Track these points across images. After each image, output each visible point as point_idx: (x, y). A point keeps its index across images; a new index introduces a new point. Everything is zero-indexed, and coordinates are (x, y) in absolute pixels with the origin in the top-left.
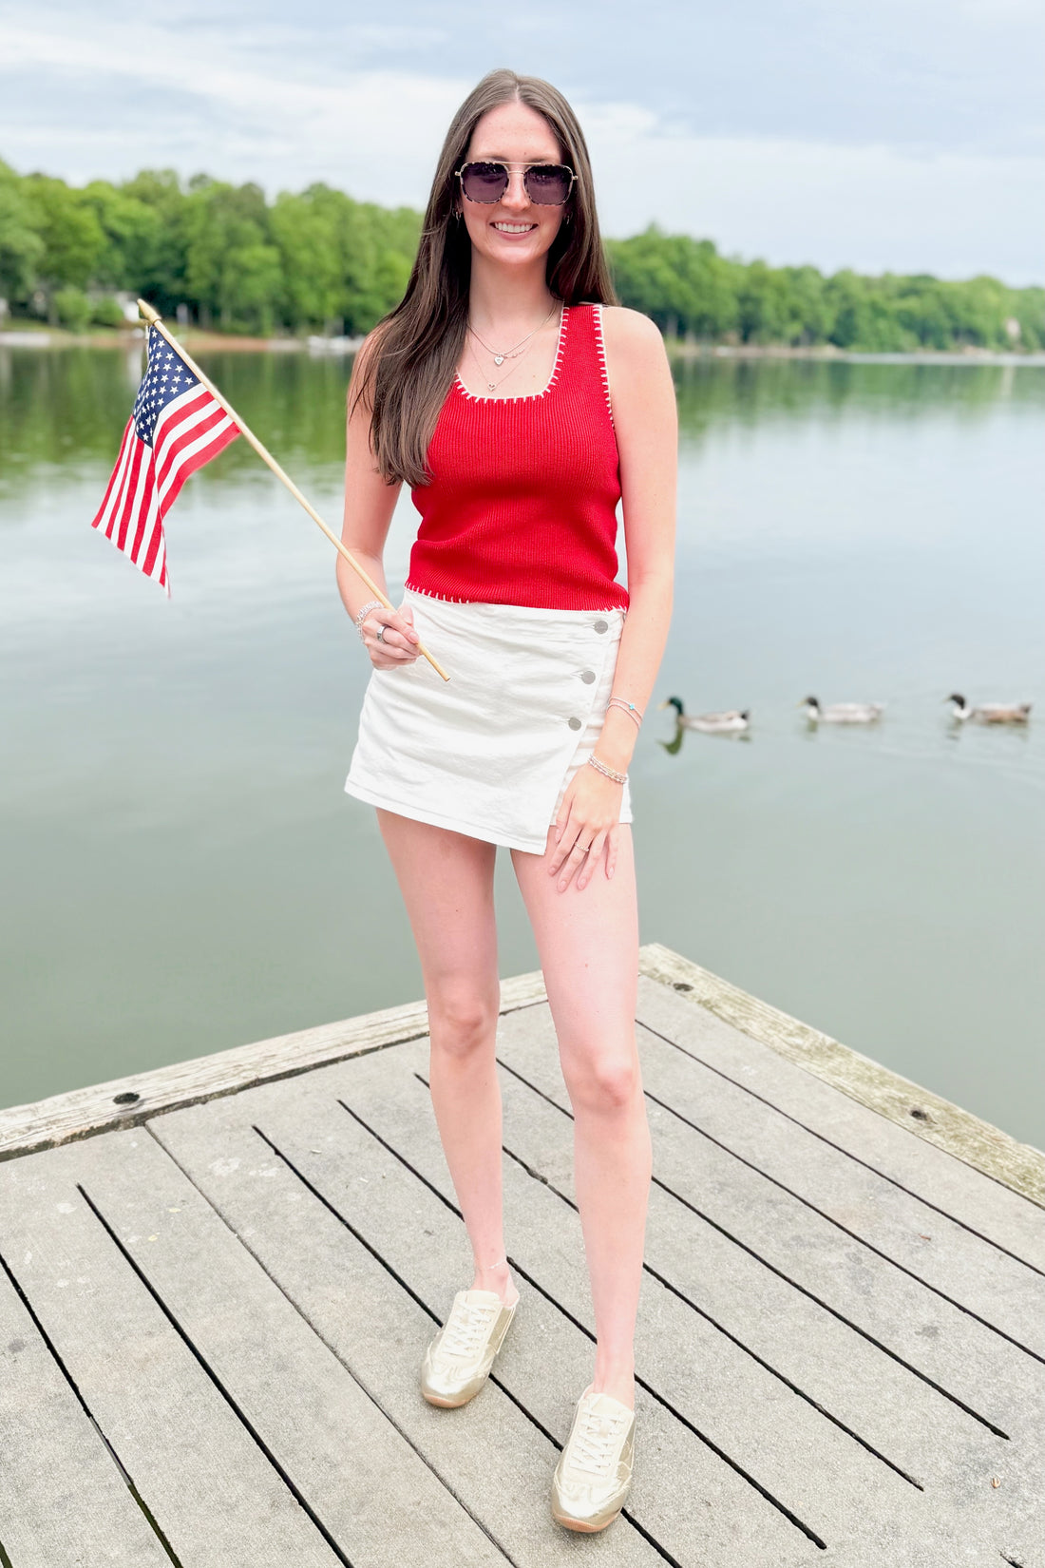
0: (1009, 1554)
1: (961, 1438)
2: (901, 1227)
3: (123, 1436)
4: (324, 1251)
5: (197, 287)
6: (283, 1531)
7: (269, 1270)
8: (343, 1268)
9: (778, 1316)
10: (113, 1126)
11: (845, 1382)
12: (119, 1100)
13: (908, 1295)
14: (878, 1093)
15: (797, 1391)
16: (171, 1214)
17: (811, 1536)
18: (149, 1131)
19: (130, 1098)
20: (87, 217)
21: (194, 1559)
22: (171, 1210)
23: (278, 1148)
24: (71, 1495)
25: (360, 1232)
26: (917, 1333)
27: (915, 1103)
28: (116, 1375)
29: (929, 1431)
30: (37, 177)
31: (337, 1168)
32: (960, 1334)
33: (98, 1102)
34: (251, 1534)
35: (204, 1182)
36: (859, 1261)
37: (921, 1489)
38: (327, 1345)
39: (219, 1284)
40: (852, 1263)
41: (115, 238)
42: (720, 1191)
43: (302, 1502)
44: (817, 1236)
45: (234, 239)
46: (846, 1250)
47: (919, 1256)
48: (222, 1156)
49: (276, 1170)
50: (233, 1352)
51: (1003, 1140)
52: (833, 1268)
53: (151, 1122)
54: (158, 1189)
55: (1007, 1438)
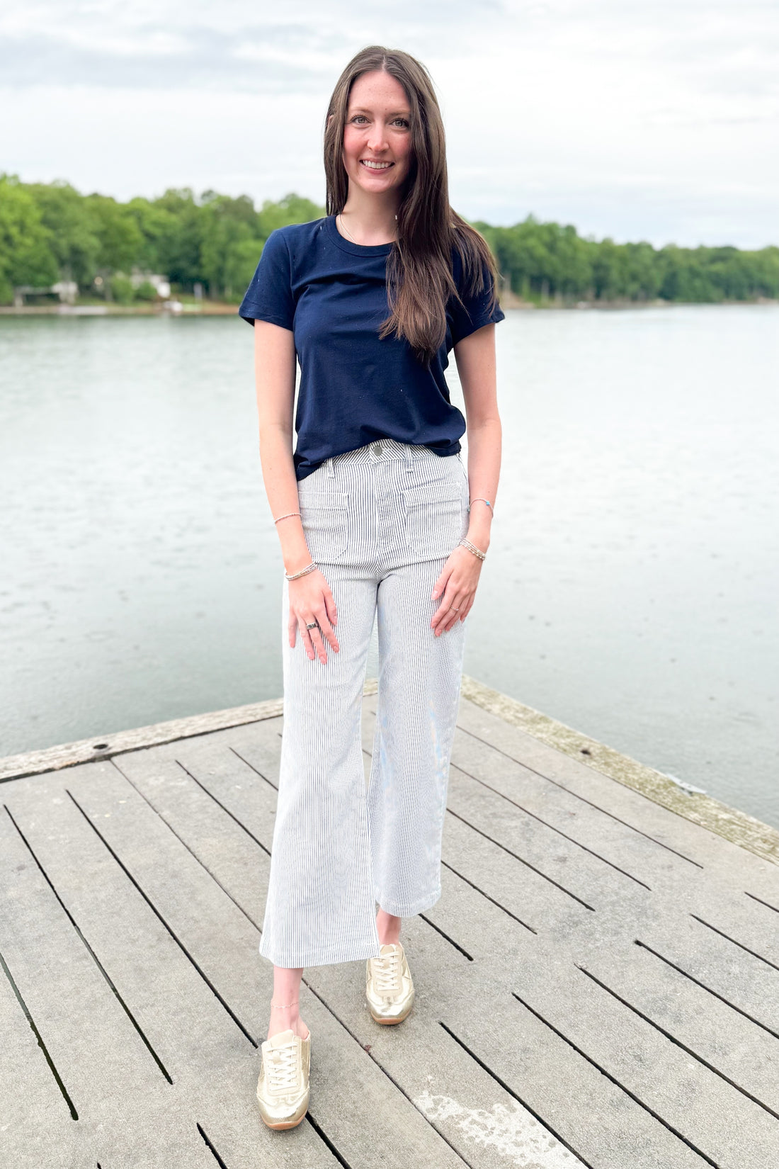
0: (580, 964)
1: (566, 910)
2: (559, 809)
3: (77, 909)
4: (208, 821)
5: (208, 270)
6: (161, 951)
7: (175, 831)
8: (217, 829)
9: (473, 851)
10: (92, 760)
11: (504, 883)
12: (96, 747)
13: (553, 841)
14: (563, 741)
15: (475, 887)
16: (120, 804)
17: (465, 954)
18: (113, 764)
19: (102, 747)
20: (130, 223)
21: (109, 964)
22: (121, 802)
23: (189, 771)
24: (44, 936)
25: (232, 812)
26: (554, 860)
27: (585, 746)
28: (77, 880)
29: (548, 907)
30: (95, 196)
31: (223, 781)
32: (579, 861)
33: (86, 749)
34: (144, 952)
35: (143, 789)
36: (527, 824)
37: (536, 934)
38: (204, 866)
39: (144, 837)
40: (523, 826)
41: (150, 237)
42: (454, 791)
43: (175, 938)
44: (506, 813)
45: (233, 236)
46: (522, 819)
47: (566, 823)
48: (154, 775)
49: (186, 783)
50: (148, 869)
51: (634, 765)
52: (512, 828)
53: (115, 759)
54: (114, 791)
55: (593, 910)
